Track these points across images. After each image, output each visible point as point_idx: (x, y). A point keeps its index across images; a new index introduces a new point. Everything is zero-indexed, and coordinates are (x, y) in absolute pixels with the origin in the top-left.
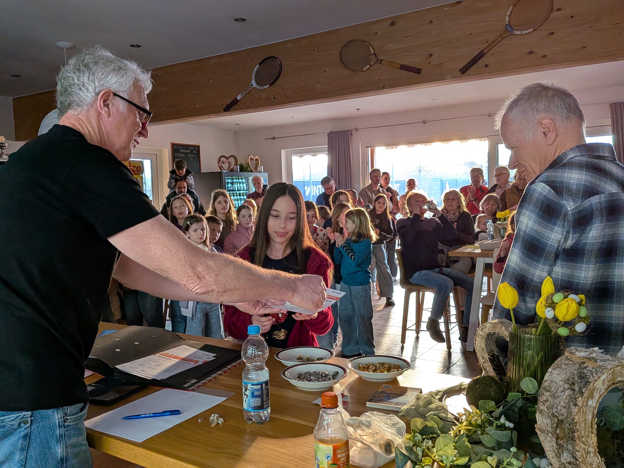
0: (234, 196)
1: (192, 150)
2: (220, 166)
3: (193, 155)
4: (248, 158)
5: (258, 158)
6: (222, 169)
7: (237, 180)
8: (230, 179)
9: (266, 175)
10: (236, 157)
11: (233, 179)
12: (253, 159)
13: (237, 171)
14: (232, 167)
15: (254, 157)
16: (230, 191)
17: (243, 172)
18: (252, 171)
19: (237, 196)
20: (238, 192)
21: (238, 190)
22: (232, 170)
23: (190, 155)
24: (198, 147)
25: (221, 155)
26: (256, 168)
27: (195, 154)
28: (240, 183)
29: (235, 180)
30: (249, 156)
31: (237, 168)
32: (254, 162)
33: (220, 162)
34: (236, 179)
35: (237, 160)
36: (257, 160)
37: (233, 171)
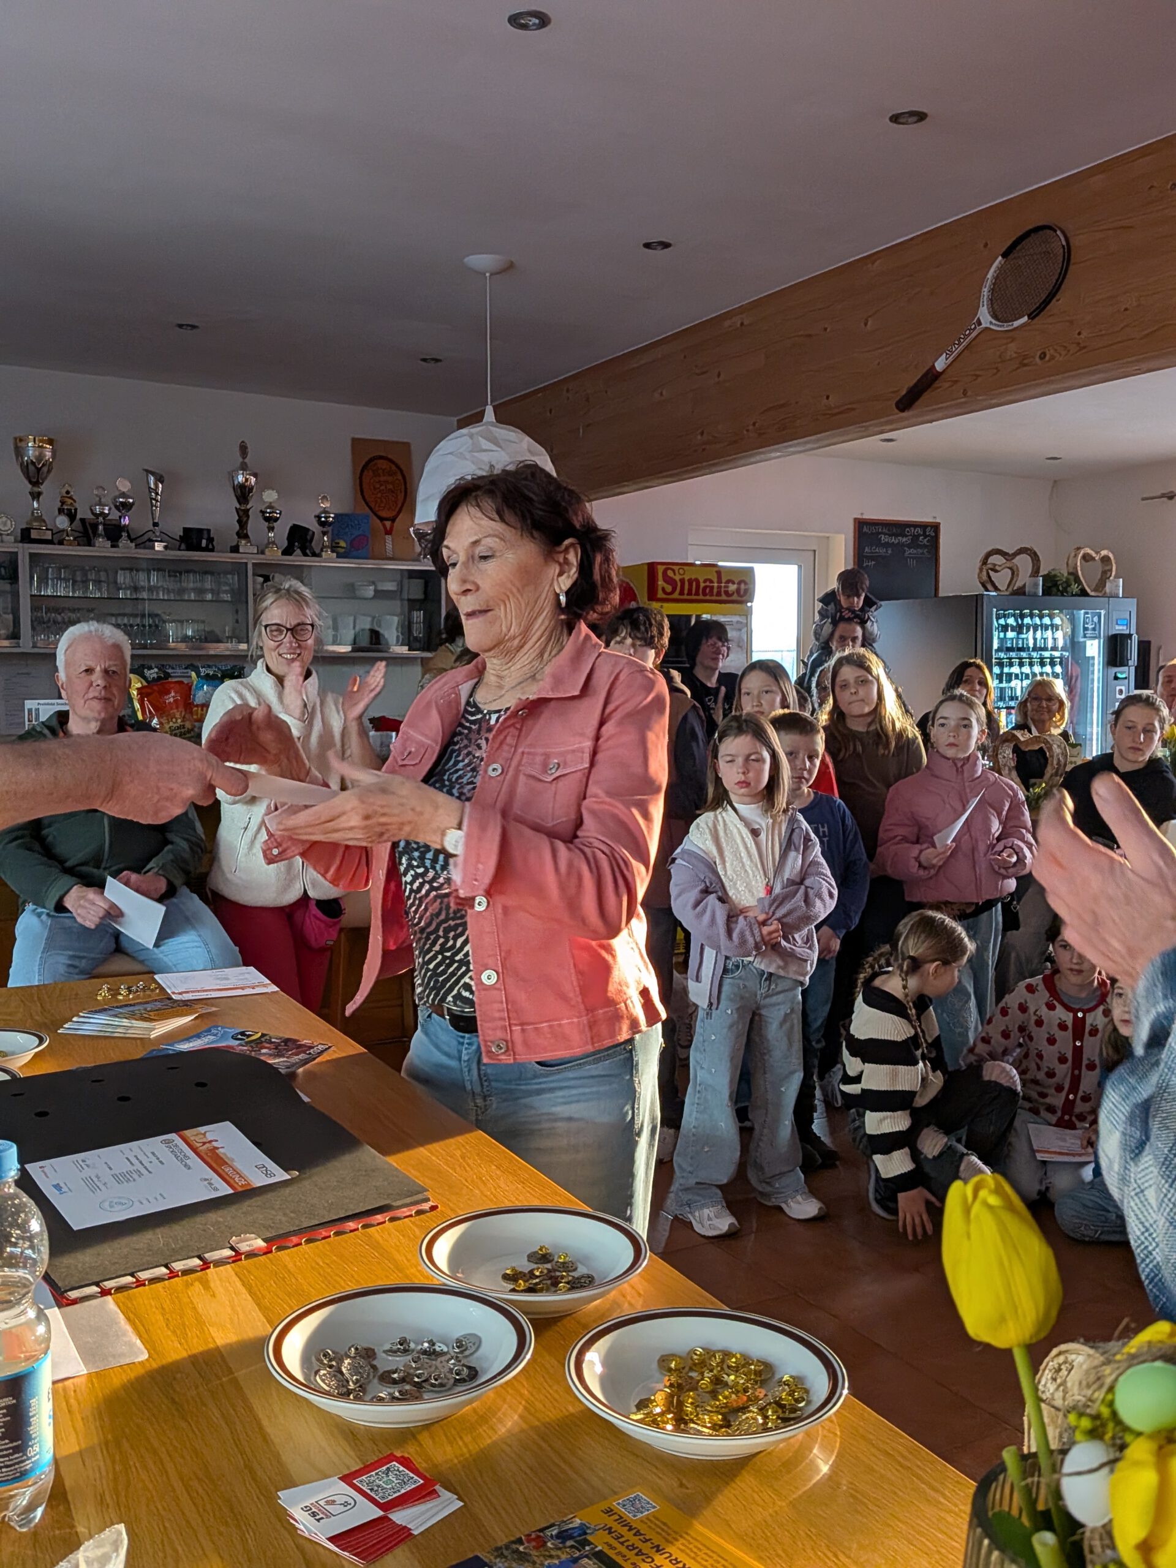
0: (1021, 665)
1: (915, 537)
2: (985, 577)
3: (920, 551)
4: (1076, 556)
5: (1111, 555)
6: (989, 587)
7: (1037, 621)
8: (1014, 615)
9: (1132, 605)
10: (1035, 554)
11: (1022, 616)
12: (1093, 559)
13: (1035, 595)
14: (1019, 584)
15: (1097, 553)
16: (1009, 650)
17: (1056, 595)
18: (1084, 593)
19: (1031, 665)
20: (1034, 654)
21: (1035, 649)
22: (1021, 592)
23: (909, 552)
24: (936, 527)
25: (989, 549)
26: (1100, 586)
27: (925, 546)
28: (1045, 628)
29: (1027, 620)
30: (1079, 549)
31: (1036, 585)
32: (1097, 568)
33: (984, 568)
34: (1032, 616)
35: (1039, 560)
36: (1105, 560)
37: (1024, 594)
